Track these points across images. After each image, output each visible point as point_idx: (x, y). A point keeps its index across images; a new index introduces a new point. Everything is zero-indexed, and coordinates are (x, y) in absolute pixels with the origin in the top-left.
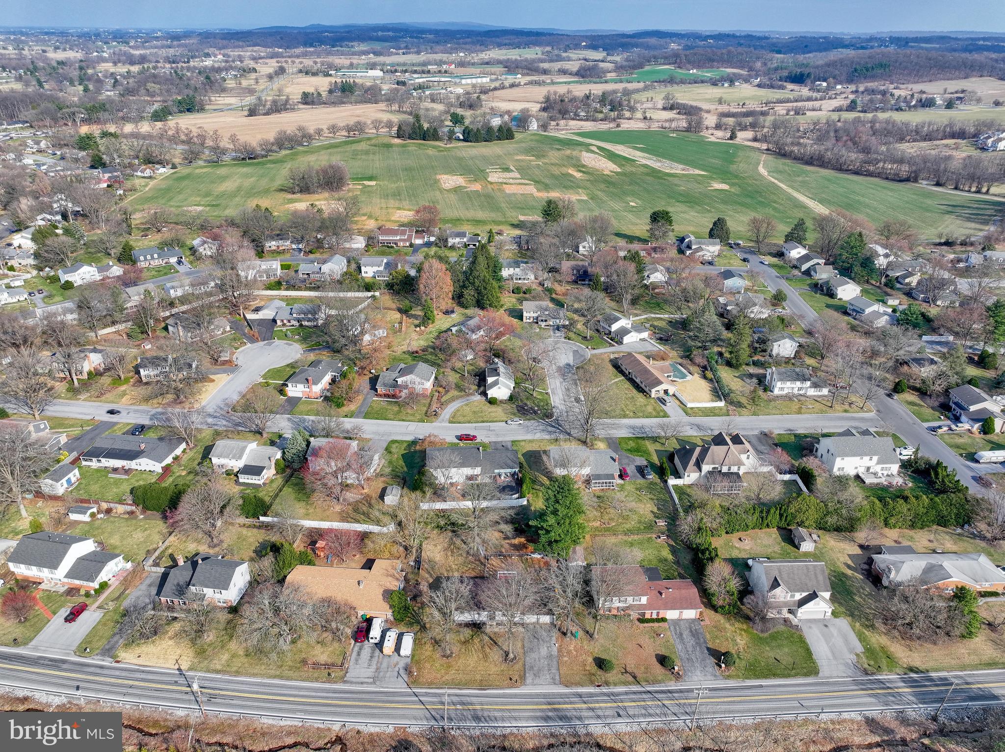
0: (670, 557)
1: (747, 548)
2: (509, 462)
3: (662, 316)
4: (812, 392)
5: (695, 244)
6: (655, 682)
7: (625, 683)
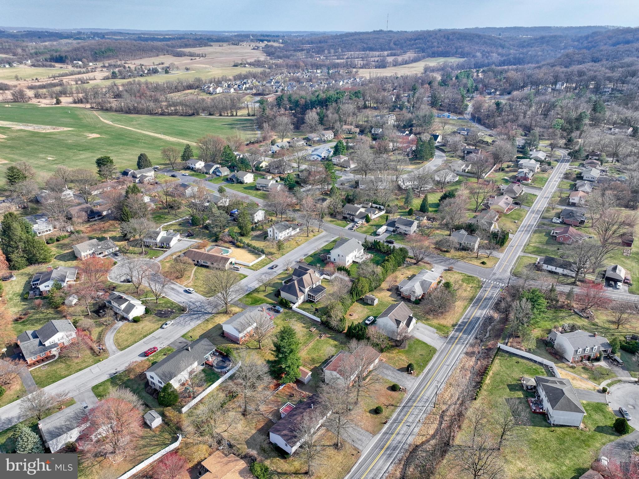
0: (336, 343)
1: (357, 317)
2: (206, 347)
3: (171, 223)
4: (293, 233)
5: (138, 174)
6: (401, 401)
7: (393, 411)
